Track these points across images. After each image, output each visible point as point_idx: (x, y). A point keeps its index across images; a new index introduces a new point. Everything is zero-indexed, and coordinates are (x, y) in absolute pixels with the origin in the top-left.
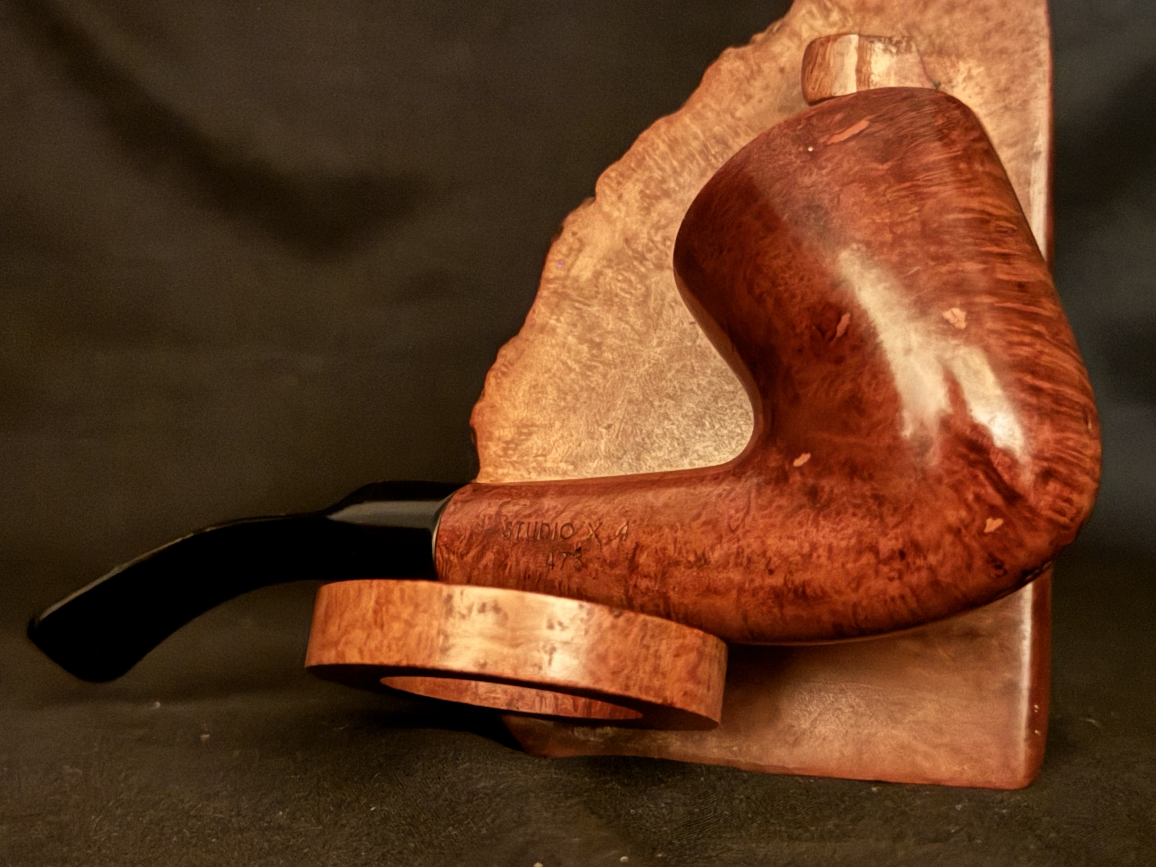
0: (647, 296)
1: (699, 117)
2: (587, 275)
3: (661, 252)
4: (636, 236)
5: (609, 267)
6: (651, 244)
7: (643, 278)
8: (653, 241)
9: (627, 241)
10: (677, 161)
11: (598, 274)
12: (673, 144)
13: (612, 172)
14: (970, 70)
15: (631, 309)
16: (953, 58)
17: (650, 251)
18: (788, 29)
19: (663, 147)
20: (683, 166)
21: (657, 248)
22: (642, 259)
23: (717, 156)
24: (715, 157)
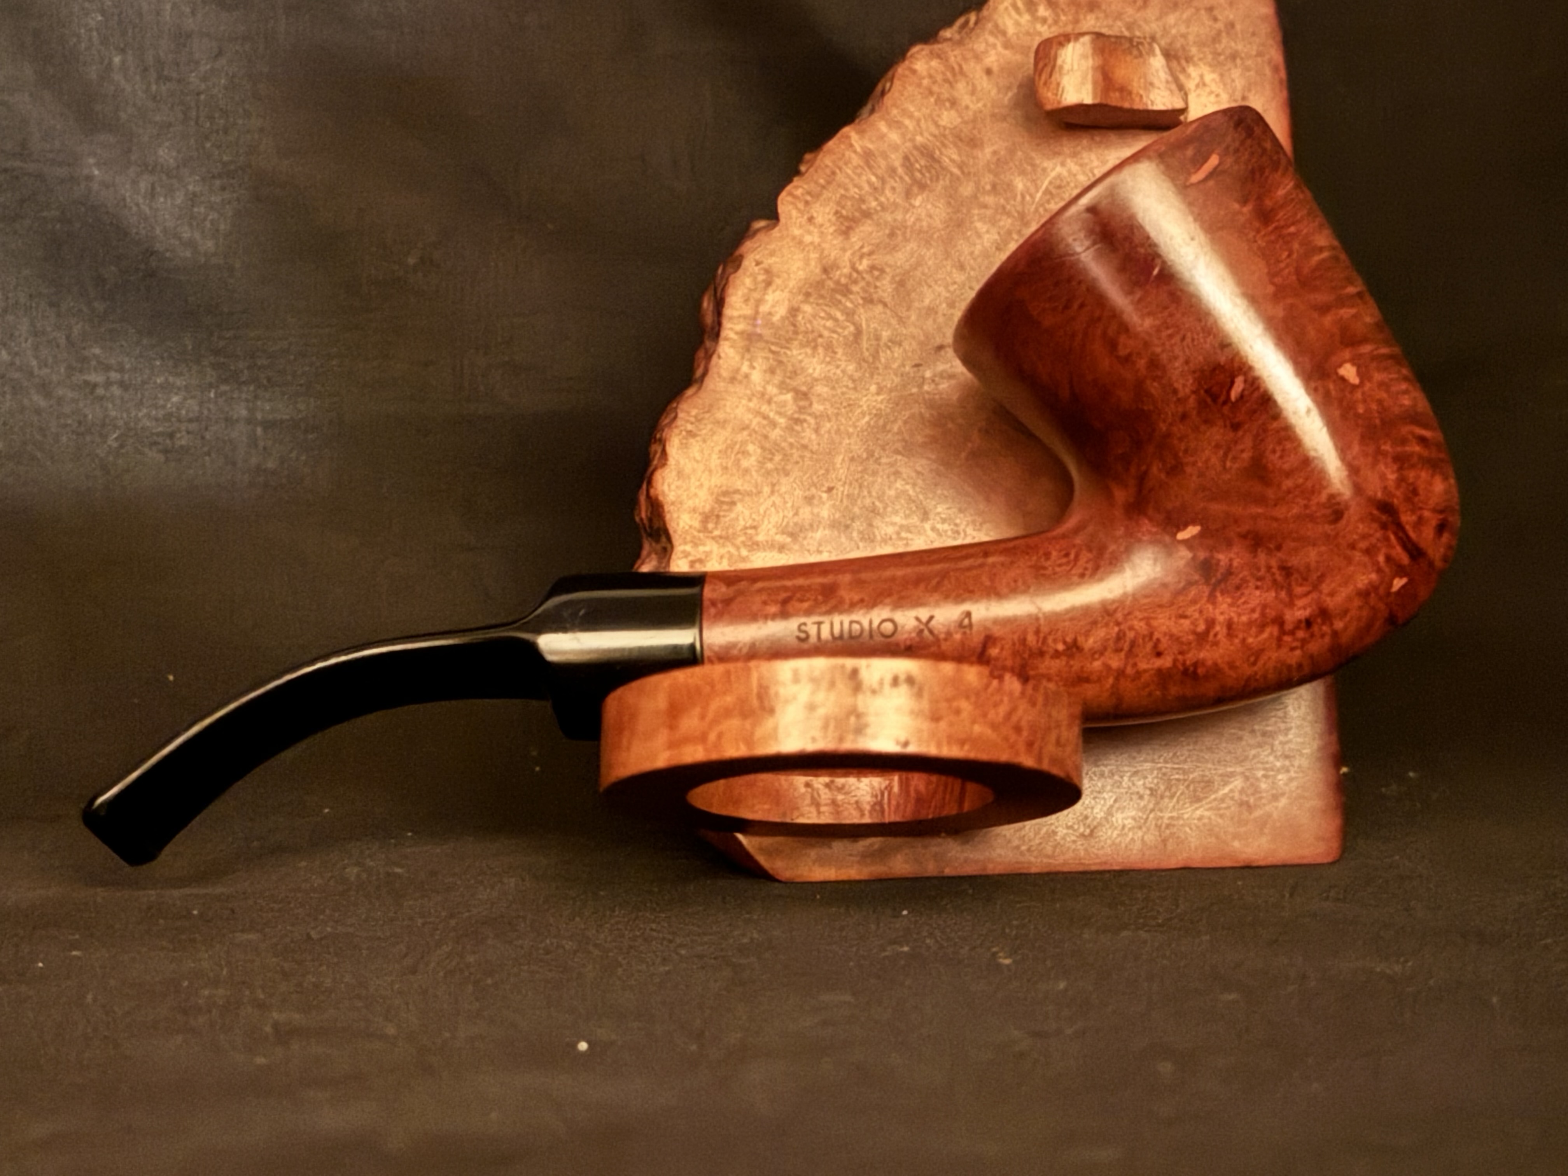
0: (858, 333)
1: (895, 124)
2: (781, 311)
3: (868, 284)
4: (835, 266)
5: (806, 301)
6: (855, 275)
7: (850, 315)
8: (857, 272)
9: (825, 270)
10: (877, 176)
11: (794, 311)
12: (868, 156)
13: (797, 188)
14: (1202, 76)
15: (840, 351)
16: (1183, 62)
17: (855, 282)
18: (990, 26)
19: (856, 160)
20: (883, 181)
21: (863, 278)
22: (846, 291)
23: (924, 171)
24: (920, 171)
